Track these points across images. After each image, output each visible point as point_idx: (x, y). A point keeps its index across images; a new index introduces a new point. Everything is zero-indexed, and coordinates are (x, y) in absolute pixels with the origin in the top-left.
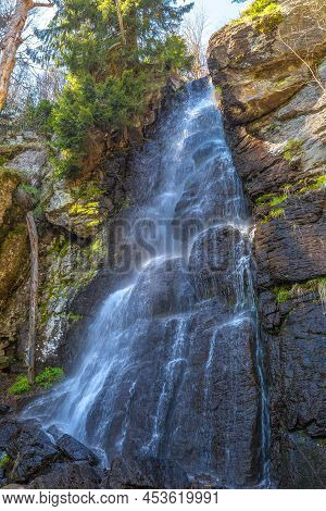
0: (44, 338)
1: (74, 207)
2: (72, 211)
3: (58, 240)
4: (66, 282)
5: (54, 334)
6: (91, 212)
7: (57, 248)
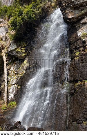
0: (10, 93)
1: (17, 49)
2: (17, 51)
3: (12, 59)
4: (16, 74)
5: (13, 91)
6: (23, 51)
7: (12, 62)
